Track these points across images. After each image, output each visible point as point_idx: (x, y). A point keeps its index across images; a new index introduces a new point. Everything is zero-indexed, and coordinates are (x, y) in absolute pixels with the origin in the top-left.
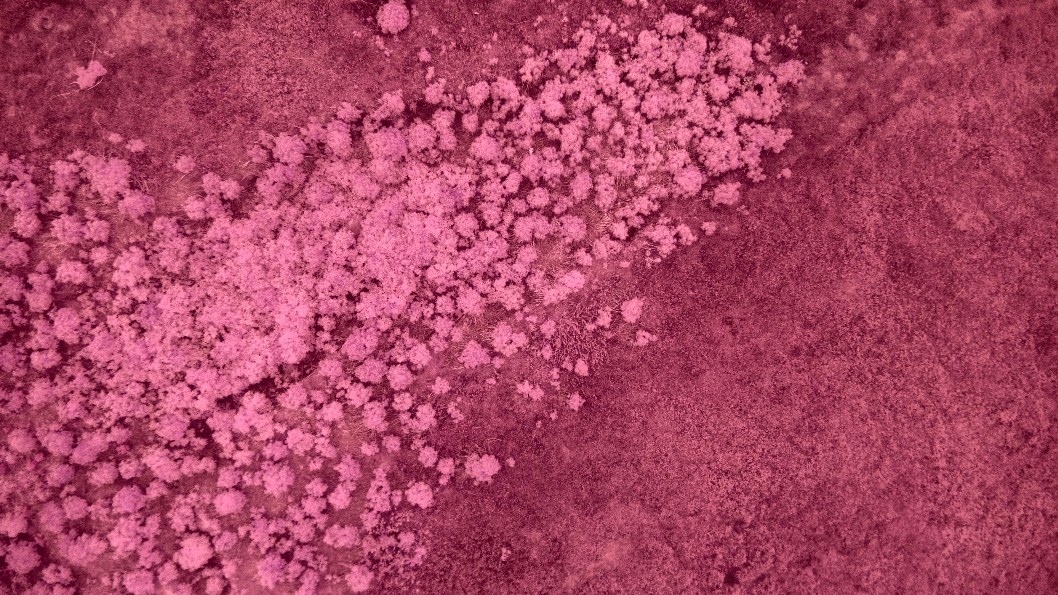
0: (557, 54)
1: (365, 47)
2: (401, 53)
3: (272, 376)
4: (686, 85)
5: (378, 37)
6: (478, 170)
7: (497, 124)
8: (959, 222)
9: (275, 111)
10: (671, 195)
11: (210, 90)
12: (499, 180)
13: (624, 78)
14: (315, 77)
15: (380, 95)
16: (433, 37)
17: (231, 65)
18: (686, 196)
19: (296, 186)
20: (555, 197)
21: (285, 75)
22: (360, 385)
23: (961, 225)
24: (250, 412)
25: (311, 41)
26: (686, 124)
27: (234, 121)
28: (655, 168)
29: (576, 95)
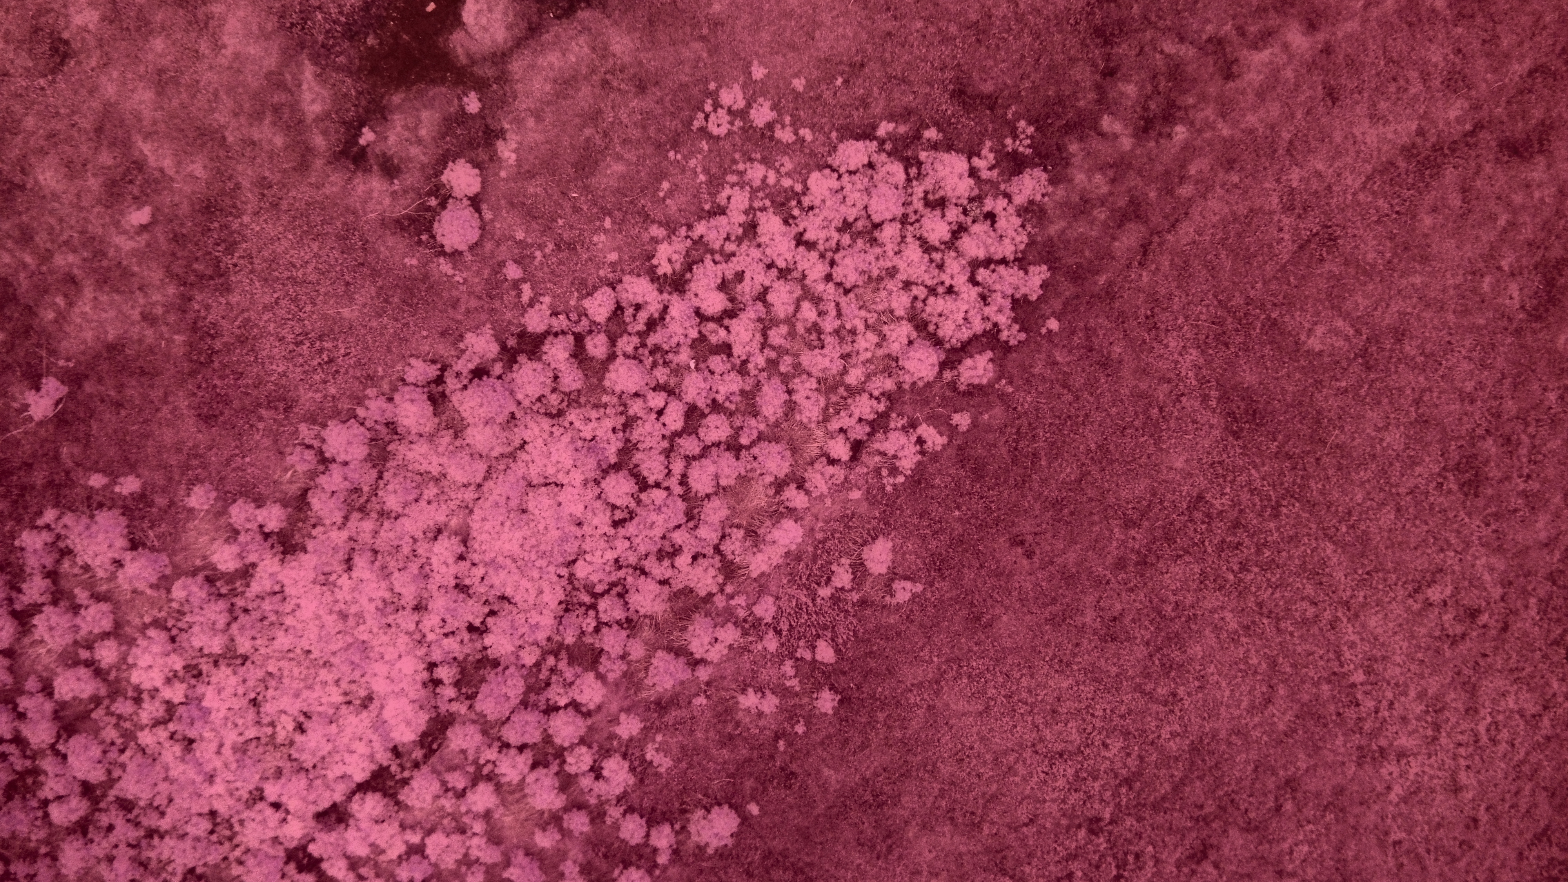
0: (700, 229)
1: (426, 277)
2: (478, 273)
3: (385, 764)
4: (889, 232)
5: (442, 260)
6: (622, 408)
7: (636, 340)
8: (1310, 342)
9: (316, 391)
10: (899, 385)
11: (218, 382)
12: (654, 416)
13: (800, 240)
14: (363, 331)
15: (461, 337)
16: (520, 243)
17: (242, 340)
18: (921, 384)
19: (366, 489)
20: (738, 424)
21: (321, 338)
22: (513, 752)
23: (1314, 343)
24: (364, 825)
25: (348, 284)
26: (900, 285)
27: (260, 419)
28: (869, 355)
29: (740, 276)
